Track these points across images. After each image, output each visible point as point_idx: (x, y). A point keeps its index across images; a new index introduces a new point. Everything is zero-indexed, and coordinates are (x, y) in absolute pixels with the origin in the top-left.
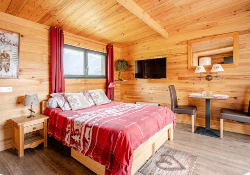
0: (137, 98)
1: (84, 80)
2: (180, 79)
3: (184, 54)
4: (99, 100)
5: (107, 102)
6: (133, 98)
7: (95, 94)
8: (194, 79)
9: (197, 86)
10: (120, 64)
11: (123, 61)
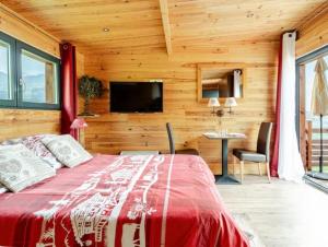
0: (119, 145)
1: (11, 111)
2: (188, 113)
3: (193, 81)
4: (71, 156)
5: (88, 159)
6: (112, 145)
7: (60, 144)
8: (204, 114)
9: (207, 124)
10: (88, 84)
11: (93, 80)
